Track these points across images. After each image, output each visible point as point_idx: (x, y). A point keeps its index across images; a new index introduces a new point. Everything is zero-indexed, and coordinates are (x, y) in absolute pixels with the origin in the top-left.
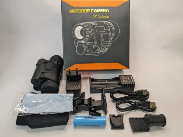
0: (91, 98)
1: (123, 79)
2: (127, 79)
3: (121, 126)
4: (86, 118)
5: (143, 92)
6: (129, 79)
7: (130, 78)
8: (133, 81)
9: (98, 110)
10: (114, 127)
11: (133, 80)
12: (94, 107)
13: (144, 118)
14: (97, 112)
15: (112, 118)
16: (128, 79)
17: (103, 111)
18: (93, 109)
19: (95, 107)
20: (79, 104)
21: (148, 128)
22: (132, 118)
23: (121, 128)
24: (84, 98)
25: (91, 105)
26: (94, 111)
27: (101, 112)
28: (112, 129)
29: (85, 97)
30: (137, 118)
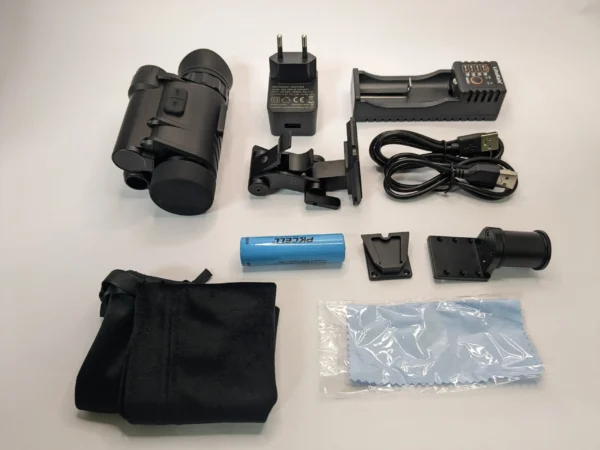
0: (312, 151)
1: (468, 74)
2: (480, 74)
3: (402, 268)
4: (281, 241)
5: (483, 141)
6: (485, 74)
7: (492, 73)
8: (499, 82)
9: (333, 189)
10: (377, 272)
11: (501, 78)
12: (321, 179)
13: (478, 241)
14: (329, 194)
15: (370, 244)
16: (483, 76)
17: (349, 193)
18: (316, 186)
19: (324, 182)
20: (274, 170)
21: (488, 270)
22: (439, 239)
23: (402, 274)
24: (288, 151)
25: (310, 173)
26: (321, 192)
27: (342, 195)
28: (372, 279)
29: (290, 147)
30: (454, 240)
